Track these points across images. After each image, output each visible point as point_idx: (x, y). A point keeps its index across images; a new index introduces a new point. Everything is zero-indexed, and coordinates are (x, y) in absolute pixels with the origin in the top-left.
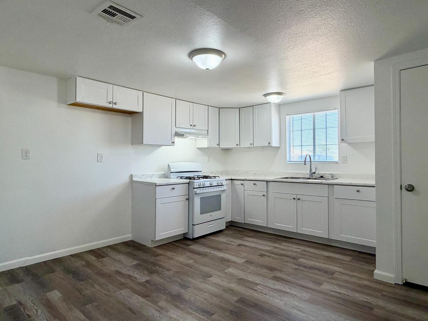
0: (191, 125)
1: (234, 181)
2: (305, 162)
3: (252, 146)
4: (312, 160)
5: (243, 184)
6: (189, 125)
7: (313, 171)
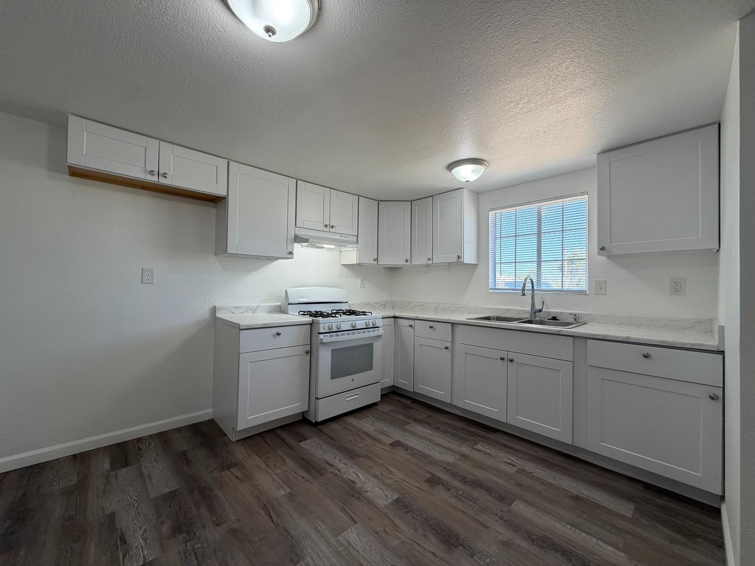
0: (326, 226)
1: (399, 319)
2: (523, 290)
3: (430, 262)
4: (535, 288)
5: (413, 326)
6: (322, 225)
7: (538, 307)
